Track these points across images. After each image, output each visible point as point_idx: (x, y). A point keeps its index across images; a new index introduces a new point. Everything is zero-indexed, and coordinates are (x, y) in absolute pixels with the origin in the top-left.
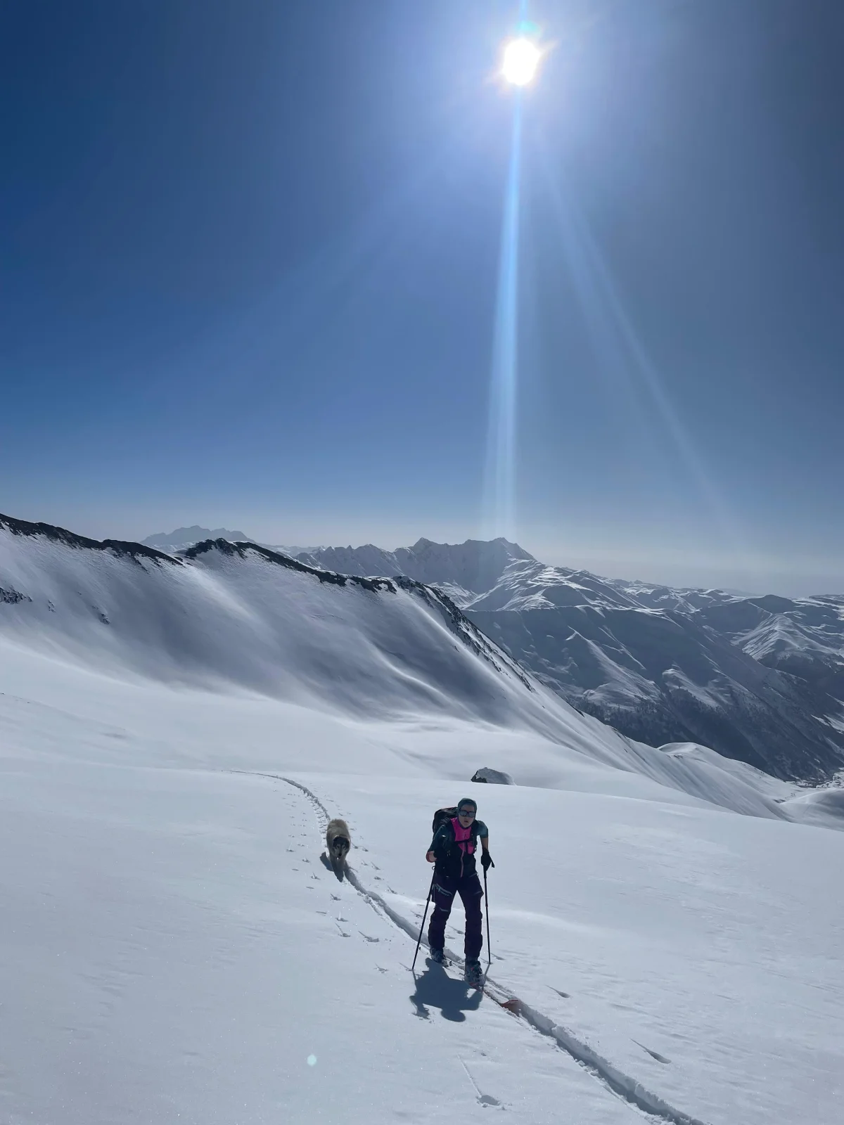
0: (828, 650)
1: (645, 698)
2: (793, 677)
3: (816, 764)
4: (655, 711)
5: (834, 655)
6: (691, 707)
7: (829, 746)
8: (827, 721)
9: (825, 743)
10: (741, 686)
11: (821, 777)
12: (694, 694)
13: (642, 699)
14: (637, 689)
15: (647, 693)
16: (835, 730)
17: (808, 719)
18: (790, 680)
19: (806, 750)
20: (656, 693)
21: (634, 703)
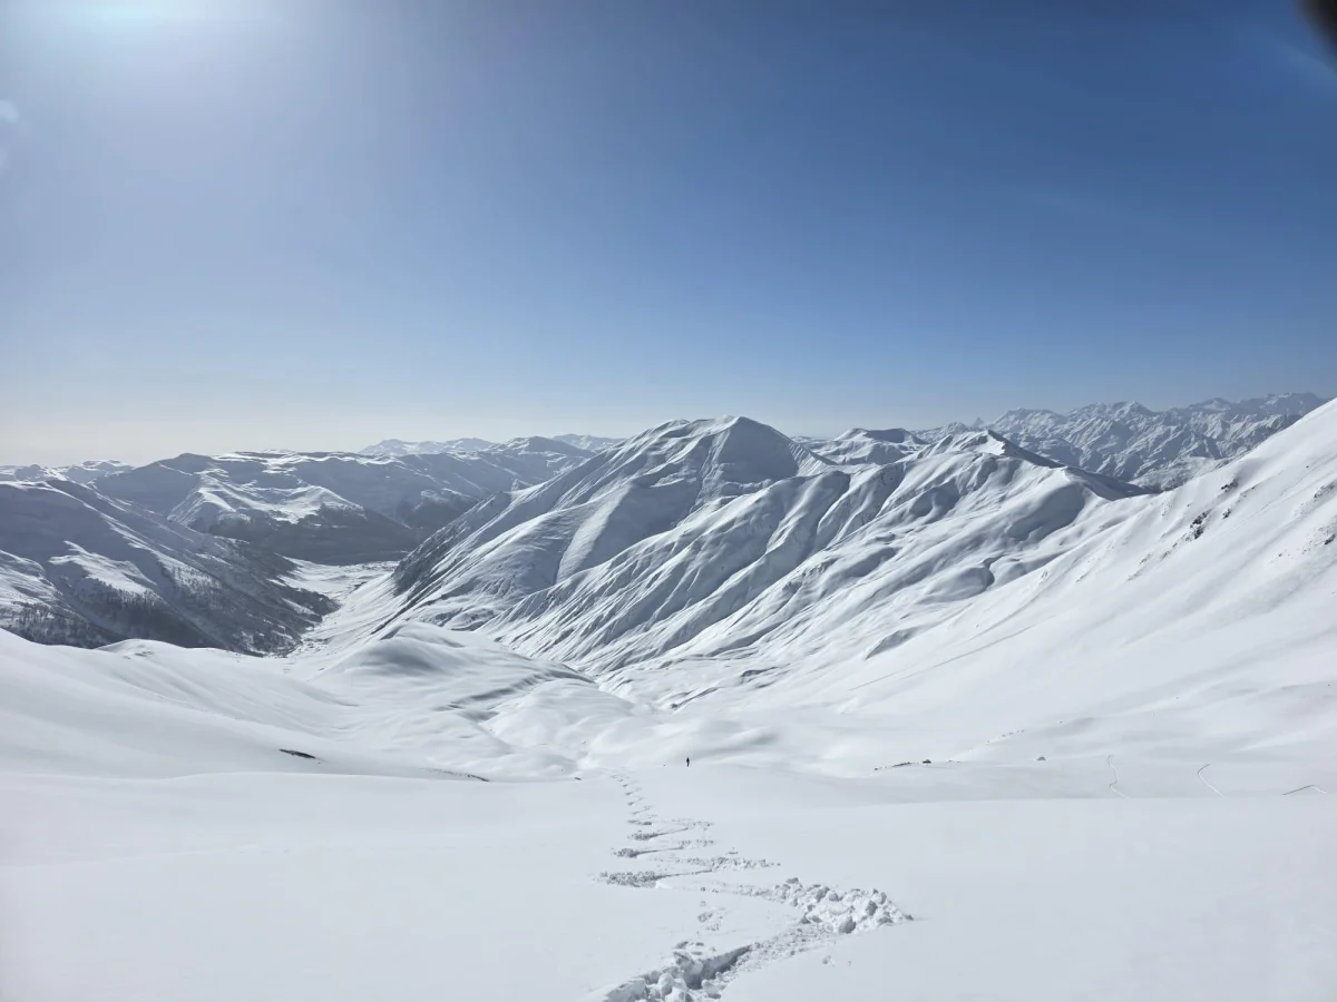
0: (264, 507)
1: (32, 601)
2: (233, 541)
3: (281, 631)
4: (50, 616)
5: (272, 511)
6: (109, 600)
7: (291, 608)
8: (282, 581)
9: (285, 605)
10: (173, 559)
11: (290, 644)
12: (108, 582)
13: (26, 605)
14: (15, 592)
15: (33, 595)
16: (292, 589)
17: (261, 582)
18: (230, 544)
19: (267, 619)
20: (50, 592)
21: (14, 613)
